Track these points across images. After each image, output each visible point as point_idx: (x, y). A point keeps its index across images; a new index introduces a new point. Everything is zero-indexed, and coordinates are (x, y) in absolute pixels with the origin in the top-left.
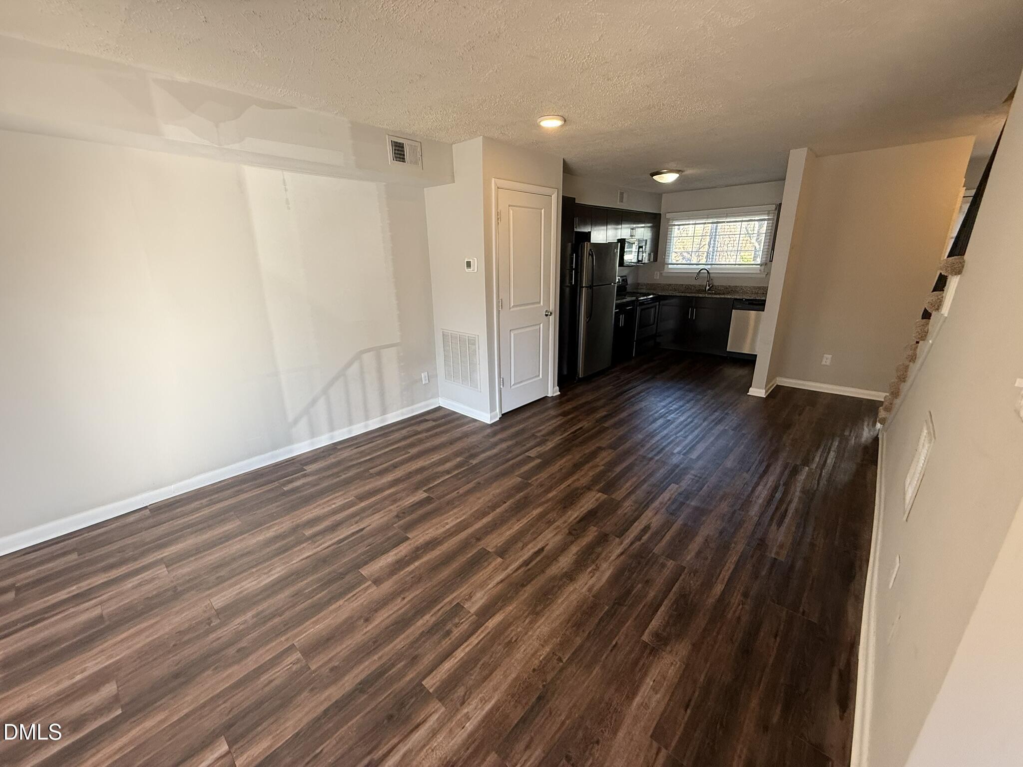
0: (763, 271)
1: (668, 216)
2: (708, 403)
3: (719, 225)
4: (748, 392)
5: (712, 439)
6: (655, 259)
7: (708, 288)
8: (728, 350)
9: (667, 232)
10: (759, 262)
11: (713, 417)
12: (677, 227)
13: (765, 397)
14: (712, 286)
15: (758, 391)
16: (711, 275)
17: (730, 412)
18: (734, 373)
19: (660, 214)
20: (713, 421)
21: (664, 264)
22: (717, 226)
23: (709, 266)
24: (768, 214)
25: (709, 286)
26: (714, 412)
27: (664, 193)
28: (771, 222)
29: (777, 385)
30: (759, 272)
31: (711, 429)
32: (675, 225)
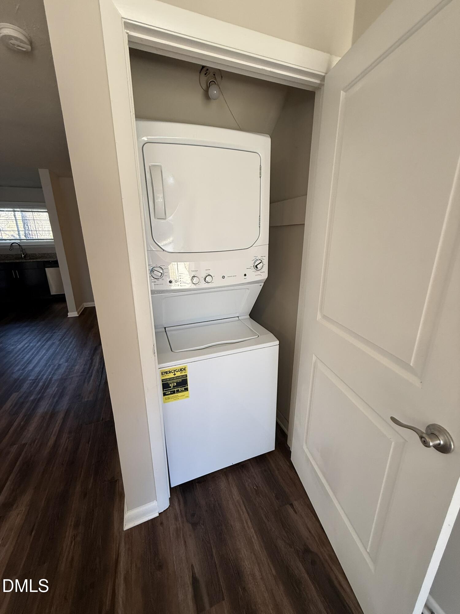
2: (40, 330)
4: (68, 316)
5: (44, 351)
7: (23, 256)
8: (52, 294)
11: (45, 338)
13: (78, 316)
14: (26, 254)
15: (73, 314)
17: (56, 331)
18: (58, 307)
20: (44, 340)
25: (23, 254)
26: (46, 334)
29: (85, 308)
31: (44, 345)
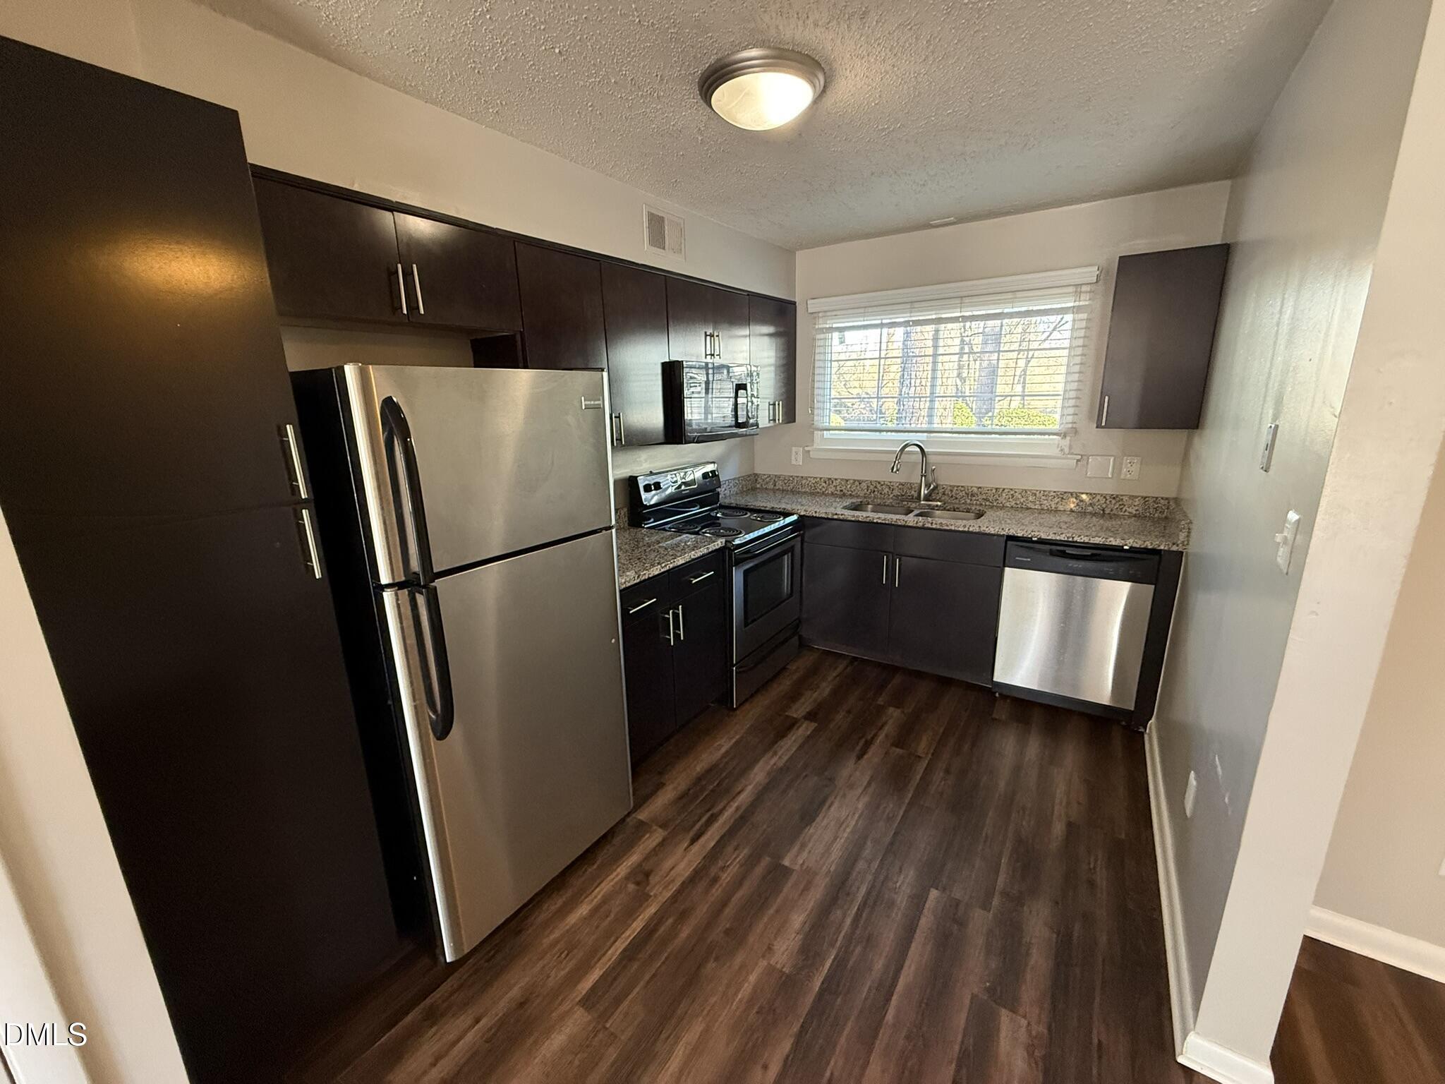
0: (1067, 450)
1: (813, 306)
3: (942, 326)
6: (790, 416)
7: (924, 491)
9: (814, 347)
10: (1056, 427)
12: (836, 335)
14: (936, 488)
16: (931, 459)
19: (794, 303)
21: (812, 428)
22: (937, 331)
23: (924, 436)
24: (1078, 294)
25: (928, 486)
27: (802, 247)
28: (1085, 316)
30: (1056, 452)
32: (832, 330)
